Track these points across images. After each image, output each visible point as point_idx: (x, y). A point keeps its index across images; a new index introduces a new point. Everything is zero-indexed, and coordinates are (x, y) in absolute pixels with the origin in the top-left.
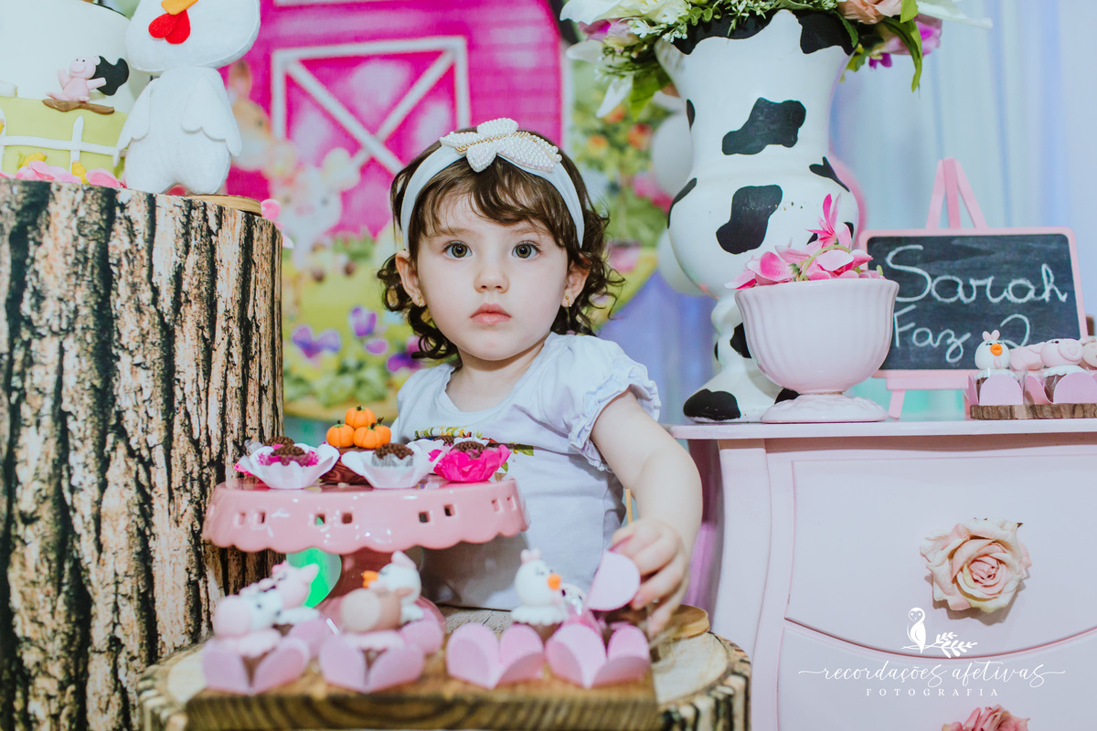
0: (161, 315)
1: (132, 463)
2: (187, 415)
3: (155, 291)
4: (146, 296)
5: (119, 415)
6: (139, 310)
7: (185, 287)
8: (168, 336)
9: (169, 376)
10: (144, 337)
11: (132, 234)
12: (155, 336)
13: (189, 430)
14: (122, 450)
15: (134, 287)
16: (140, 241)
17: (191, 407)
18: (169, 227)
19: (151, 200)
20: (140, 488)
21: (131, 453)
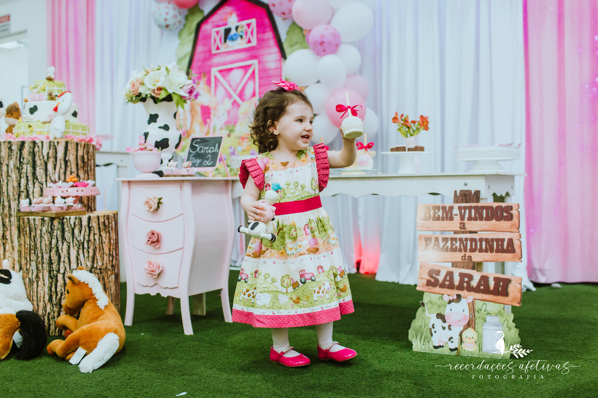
0: (44, 160)
1: (39, 184)
2: (50, 176)
3: (43, 157)
4: (41, 157)
5: (37, 176)
6: (40, 159)
7: (50, 155)
8: (46, 164)
9: (46, 170)
10: (41, 164)
11: (39, 148)
12: (43, 164)
13: (51, 179)
14: (37, 182)
15: (39, 156)
16: (40, 149)
17: (51, 175)
18: (46, 146)
19: (42, 142)
20: (41, 188)
21: (39, 182)
